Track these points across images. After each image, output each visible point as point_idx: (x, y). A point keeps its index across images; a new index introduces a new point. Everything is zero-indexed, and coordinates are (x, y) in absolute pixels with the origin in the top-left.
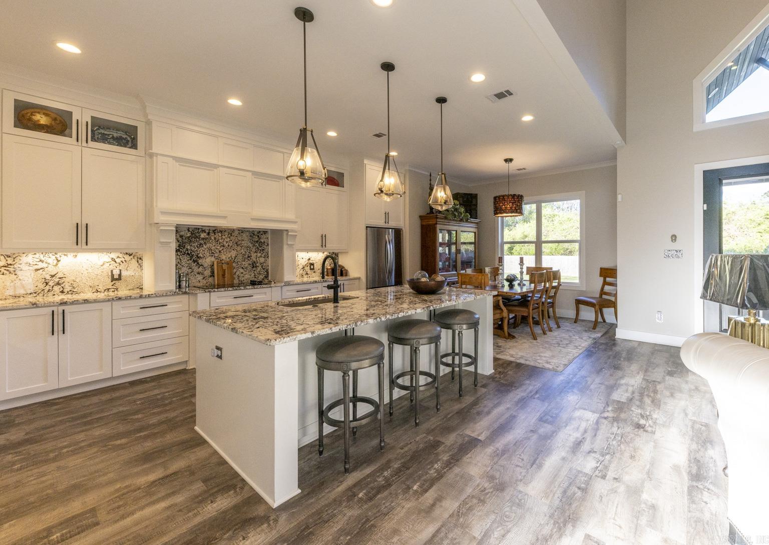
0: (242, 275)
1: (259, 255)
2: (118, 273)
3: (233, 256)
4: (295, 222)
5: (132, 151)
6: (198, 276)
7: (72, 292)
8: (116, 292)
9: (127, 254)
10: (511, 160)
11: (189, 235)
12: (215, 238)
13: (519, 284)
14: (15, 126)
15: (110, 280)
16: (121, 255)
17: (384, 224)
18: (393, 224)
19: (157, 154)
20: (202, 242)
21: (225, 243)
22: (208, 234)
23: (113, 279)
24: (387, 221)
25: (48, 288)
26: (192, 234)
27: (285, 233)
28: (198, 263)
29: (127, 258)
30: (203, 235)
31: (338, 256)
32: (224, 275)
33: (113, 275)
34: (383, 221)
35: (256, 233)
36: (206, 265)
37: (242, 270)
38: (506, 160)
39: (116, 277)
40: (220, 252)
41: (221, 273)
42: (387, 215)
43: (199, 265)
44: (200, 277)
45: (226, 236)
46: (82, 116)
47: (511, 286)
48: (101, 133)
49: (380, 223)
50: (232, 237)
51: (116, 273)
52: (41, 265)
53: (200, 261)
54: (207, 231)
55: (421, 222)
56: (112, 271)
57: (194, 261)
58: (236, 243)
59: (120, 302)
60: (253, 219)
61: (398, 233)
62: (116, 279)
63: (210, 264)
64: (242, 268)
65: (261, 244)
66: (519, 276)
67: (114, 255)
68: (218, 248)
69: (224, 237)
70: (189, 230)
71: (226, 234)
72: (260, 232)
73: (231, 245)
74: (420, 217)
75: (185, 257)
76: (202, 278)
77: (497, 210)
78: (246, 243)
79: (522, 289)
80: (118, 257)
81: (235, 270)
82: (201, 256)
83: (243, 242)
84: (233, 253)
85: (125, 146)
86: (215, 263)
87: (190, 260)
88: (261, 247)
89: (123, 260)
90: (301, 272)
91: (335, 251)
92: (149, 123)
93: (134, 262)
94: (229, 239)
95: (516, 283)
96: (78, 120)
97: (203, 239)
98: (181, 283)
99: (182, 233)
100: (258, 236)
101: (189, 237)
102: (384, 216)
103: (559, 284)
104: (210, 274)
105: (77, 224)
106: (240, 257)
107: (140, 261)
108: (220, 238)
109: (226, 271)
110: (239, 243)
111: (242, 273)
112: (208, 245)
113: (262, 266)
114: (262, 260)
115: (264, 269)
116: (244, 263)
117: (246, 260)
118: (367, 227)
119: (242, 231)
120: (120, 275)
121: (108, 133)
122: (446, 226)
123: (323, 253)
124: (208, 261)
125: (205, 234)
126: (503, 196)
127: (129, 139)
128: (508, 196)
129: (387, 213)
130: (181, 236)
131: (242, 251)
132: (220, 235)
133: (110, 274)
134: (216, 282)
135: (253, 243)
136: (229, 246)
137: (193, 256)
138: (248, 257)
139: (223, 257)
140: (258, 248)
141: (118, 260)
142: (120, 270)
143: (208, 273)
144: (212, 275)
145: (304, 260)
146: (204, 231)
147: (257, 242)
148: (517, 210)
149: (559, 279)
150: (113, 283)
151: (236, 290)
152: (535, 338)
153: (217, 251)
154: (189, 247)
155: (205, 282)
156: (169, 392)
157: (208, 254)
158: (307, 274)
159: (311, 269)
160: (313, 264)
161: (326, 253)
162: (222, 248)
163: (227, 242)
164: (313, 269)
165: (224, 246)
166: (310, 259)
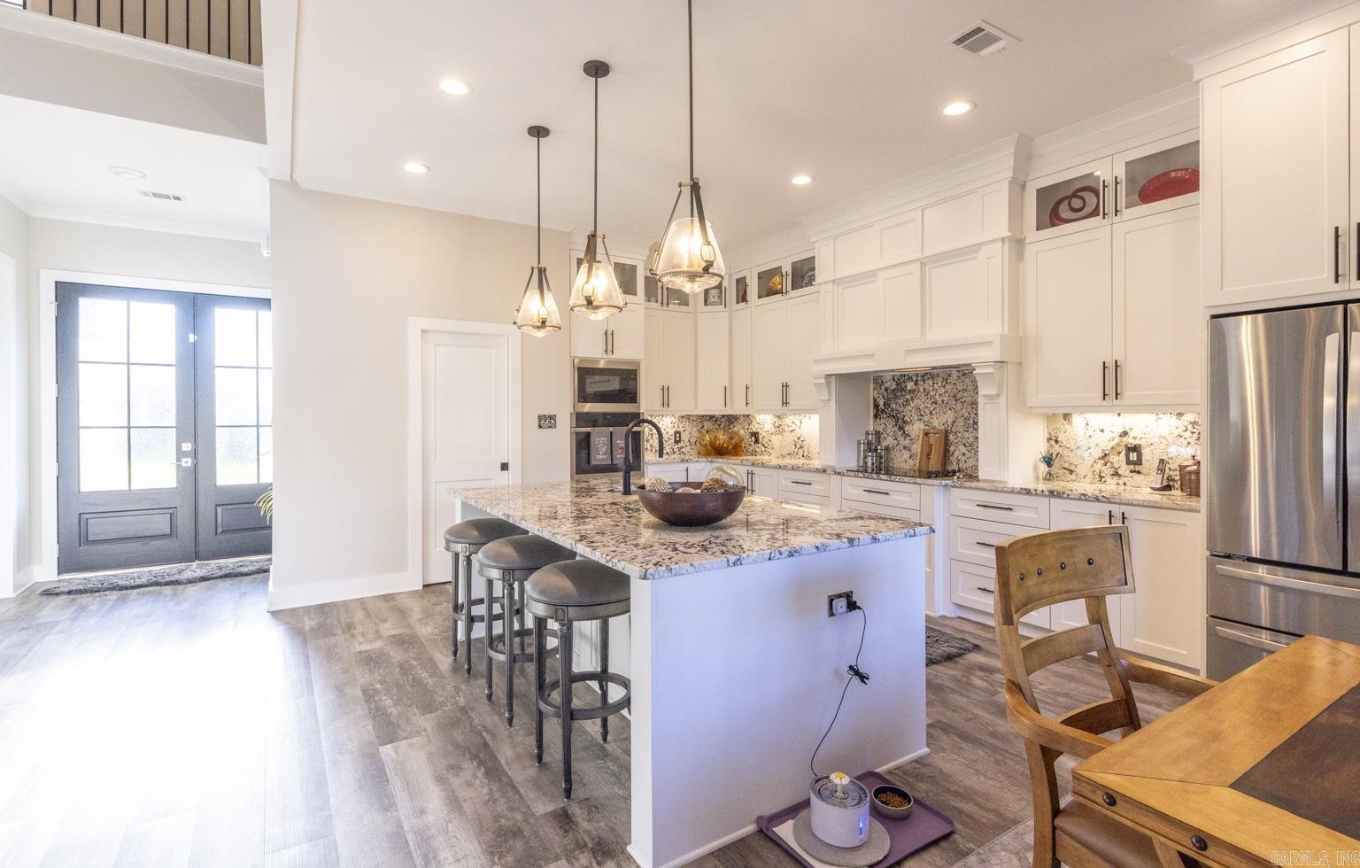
0: (963, 458)
3: (950, 420)
6: (904, 452)
7: (808, 457)
11: (894, 387)
12: (924, 389)
20: (908, 397)
21: (937, 397)
22: (916, 383)
25: (796, 450)
26: (897, 385)
28: (904, 432)
30: (910, 385)
32: (929, 455)
37: (963, 449)
40: (931, 413)
43: (906, 435)
44: (906, 455)
45: (940, 384)
50: (947, 386)
53: (906, 428)
54: (915, 379)
57: (901, 428)
58: (955, 397)
64: (964, 444)
68: (929, 405)
69: (936, 386)
70: (893, 379)
73: (946, 399)
75: (890, 420)
76: (909, 455)
78: (971, 395)
81: (952, 448)
82: (908, 419)
83: (965, 394)
84: (950, 416)
86: (924, 432)
87: (896, 425)
90: (1099, 466)
94: (943, 390)
97: (910, 391)
99: (887, 385)
101: (894, 390)
106: (960, 423)
108: (931, 389)
109: (934, 448)
110: (959, 395)
111: (964, 454)
112: (916, 401)
116: (966, 435)
117: (971, 430)
123: (1180, 415)
124: (915, 428)
125: (912, 384)
130: (886, 390)
131: (964, 411)
132: (931, 384)
136: (943, 401)
137: (898, 419)
139: (936, 423)
145: (1107, 435)
146: (910, 378)
153: (928, 412)
154: (894, 406)
157: (916, 417)
158: (1116, 474)
159: (1129, 462)
160: (1136, 449)
161: (1190, 417)
162: (934, 406)
163: (940, 395)
164: (1139, 462)
165: (936, 403)
166: (1125, 434)
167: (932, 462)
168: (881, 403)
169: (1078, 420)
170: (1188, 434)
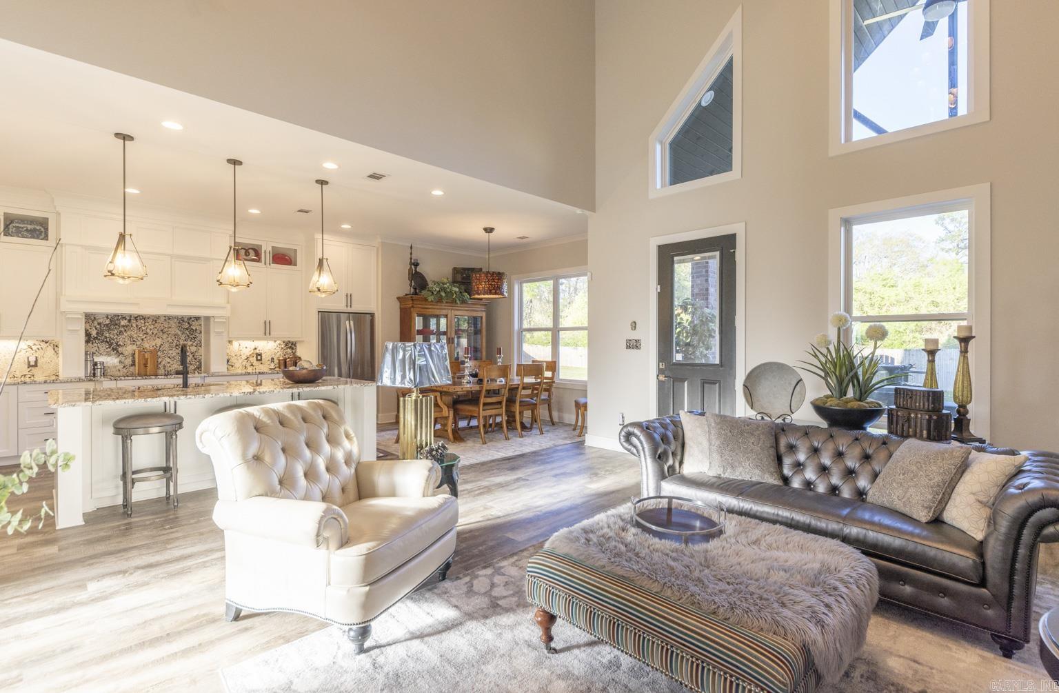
0: (169, 365)
1: (190, 343)
2: (34, 360)
3: (158, 344)
4: (223, 308)
5: (44, 242)
6: (118, 364)
8: (32, 378)
9: (43, 341)
10: (491, 229)
11: (107, 323)
12: (137, 326)
15: (26, 366)
16: (37, 343)
17: (345, 308)
18: (357, 307)
19: (67, 245)
20: (122, 329)
21: (148, 331)
22: (130, 321)
23: (29, 366)
24: (349, 304)
26: (111, 321)
27: (211, 320)
28: (118, 352)
29: (44, 345)
30: (123, 322)
31: (295, 346)
32: (145, 365)
33: (29, 362)
34: (344, 305)
35: (186, 320)
36: (126, 354)
37: (168, 360)
38: (486, 230)
39: (32, 363)
40: (142, 340)
41: (143, 362)
42: (349, 297)
43: (119, 354)
45: (150, 323)
48: (16, 227)
49: (340, 306)
50: (156, 325)
51: (32, 360)
53: (120, 349)
54: (128, 318)
55: (400, 305)
56: (28, 358)
57: (113, 349)
58: (162, 331)
59: (26, 387)
62: (33, 366)
63: (131, 352)
64: (169, 357)
65: (192, 331)
67: (30, 343)
68: (141, 335)
69: (147, 324)
70: (107, 317)
71: (150, 321)
72: (191, 318)
73: (155, 332)
74: (397, 298)
75: (103, 344)
76: (122, 367)
78: (175, 330)
80: (35, 344)
81: (160, 360)
82: (122, 344)
83: (170, 329)
84: (159, 342)
85: (38, 238)
86: (137, 351)
87: (109, 348)
88: (192, 334)
89: (39, 347)
90: (245, 363)
91: (292, 340)
92: (58, 214)
93: (50, 349)
94: (153, 327)
97: (123, 326)
98: (96, 372)
99: (101, 321)
100: (189, 323)
101: (107, 325)
102: (345, 298)
104: (131, 363)
106: (166, 346)
107: (56, 348)
108: (143, 325)
109: (149, 360)
110: (165, 330)
111: (169, 363)
112: (129, 333)
113: (193, 356)
114: (193, 349)
115: (196, 359)
116: (171, 352)
117: (174, 349)
118: (319, 312)
119: (169, 318)
120: (36, 362)
121: (22, 226)
122: (428, 310)
123: (275, 341)
124: (129, 349)
125: (126, 321)
127: (42, 229)
129: (350, 294)
130: (99, 324)
131: (169, 339)
132: (143, 322)
133: (26, 361)
134: (137, 372)
135: (183, 330)
136: (153, 333)
137: (112, 343)
138: (177, 345)
139: (146, 345)
140: (188, 336)
141: (34, 347)
142: (36, 357)
143: (129, 361)
144: (133, 364)
145: (248, 349)
146: (124, 318)
147: (187, 329)
150: (29, 369)
153: (139, 339)
154: (107, 335)
155: (125, 371)
157: (129, 342)
158: (252, 365)
159: (257, 360)
160: (260, 355)
161: (278, 342)
162: (145, 336)
163: (150, 329)
164: (261, 360)
165: (147, 334)
166: (255, 349)
167: (148, 369)
168: (94, 333)
169: (235, 344)
170: (278, 348)
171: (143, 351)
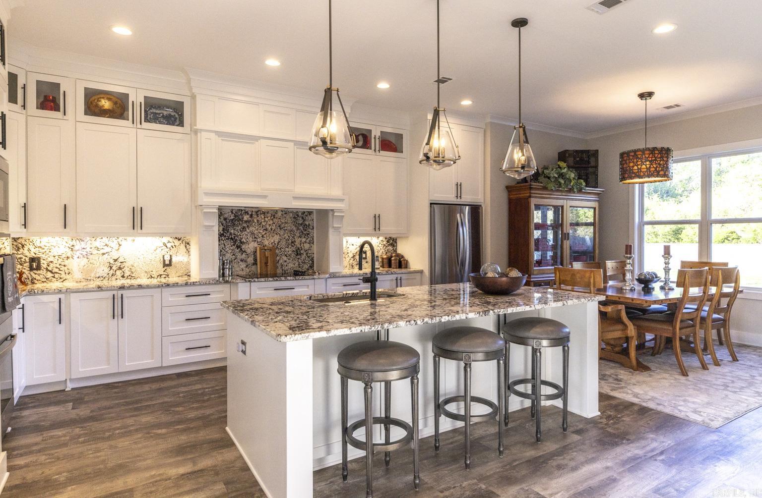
0: (285, 264)
1: (304, 240)
2: (169, 258)
3: (277, 241)
4: (342, 200)
5: (179, 129)
6: (241, 263)
7: (130, 277)
8: (167, 278)
9: (176, 238)
10: (650, 94)
11: (232, 218)
12: (258, 221)
13: (662, 288)
14: (86, 114)
15: (162, 265)
16: (171, 240)
17: (455, 199)
18: (467, 198)
19: (201, 130)
20: (245, 225)
21: (268, 226)
22: (251, 216)
23: (165, 265)
24: (459, 195)
25: (111, 272)
26: (235, 216)
27: (331, 214)
28: (241, 249)
29: (177, 242)
30: (246, 218)
31: (396, 242)
32: (266, 263)
33: (164, 261)
34: (454, 195)
35: (300, 214)
36: (249, 251)
37: (285, 258)
38: (642, 96)
39: (167, 262)
40: (263, 236)
41: (263, 261)
42: (459, 186)
43: (243, 252)
44: (243, 265)
45: (269, 218)
46: (136, 98)
47: (647, 290)
48: (153, 113)
49: (449, 197)
50: (275, 220)
51: (167, 258)
52: (107, 249)
53: (243, 247)
54: (250, 213)
55: (509, 195)
56: (164, 256)
57: (238, 247)
58: (279, 226)
59: (169, 289)
60: (295, 198)
61: (476, 211)
62: (168, 265)
63: (252, 250)
64: (286, 255)
65: (306, 227)
66: (661, 274)
67: (165, 239)
68: (261, 231)
69: (266, 219)
70: (232, 212)
71: (269, 215)
72: (304, 212)
73: (274, 228)
74: (507, 187)
75: (229, 241)
76: (245, 265)
77: (626, 174)
78: (290, 226)
79: (666, 294)
80: (169, 242)
81: (278, 258)
82: (245, 241)
83: (286, 225)
84: (276, 238)
85: (173, 125)
86: (258, 249)
87: (234, 245)
88: (306, 230)
89: (173, 244)
90: (351, 261)
91: (393, 236)
92: (193, 97)
93: (183, 246)
94: (271, 222)
95: (656, 286)
96: (133, 102)
97: (246, 222)
98: (225, 271)
99: (226, 216)
100: (303, 218)
101: (233, 220)
102: (454, 187)
103: (737, 291)
104: (253, 261)
105: (134, 208)
106: (283, 243)
107: (187, 246)
108: (263, 220)
109: (269, 258)
110: (282, 226)
111: (286, 261)
112: (251, 229)
113: (307, 254)
114: (307, 246)
115: (309, 257)
116: (287, 249)
117: (290, 246)
118: (431, 204)
119: (285, 211)
120: (170, 261)
121: (159, 112)
122: (545, 200)
123: (378, 237)
124: (251, 246)
125: (248, 216)
126: (635, 151)
127: (177, 116)
128: (643, 151)
129: (459, 184)
130: (225, 219)
131: (286, 235)
132: (263, 217)
133: (162, 260)
134: (259, 271)
135: (297, 226)
136: (271, 229)
137: (236, 240)
138: (292, 242)
139: (266, 243)
140: (302, 232)
141: (169, 245)
142: (171, 255)
143: (250, 260)
144: (255, 263)
145: (355, 247)
146: (247, 213)
147: (301, 224)
148: (658, 172)
149: (736, 281)
150: (164, 269)
151: (277, 280)
152: (684, 374)
153: (260, 236)
154: (232, 231)
155: (248, 270)
156: (209, 388)
157: (251, 239)
161: (381, 238)
162: (265, 232)
163: (270, 225)
165: (266, 230)
167: (269, 268)
170: (380, 245)
171: (263, 249)
